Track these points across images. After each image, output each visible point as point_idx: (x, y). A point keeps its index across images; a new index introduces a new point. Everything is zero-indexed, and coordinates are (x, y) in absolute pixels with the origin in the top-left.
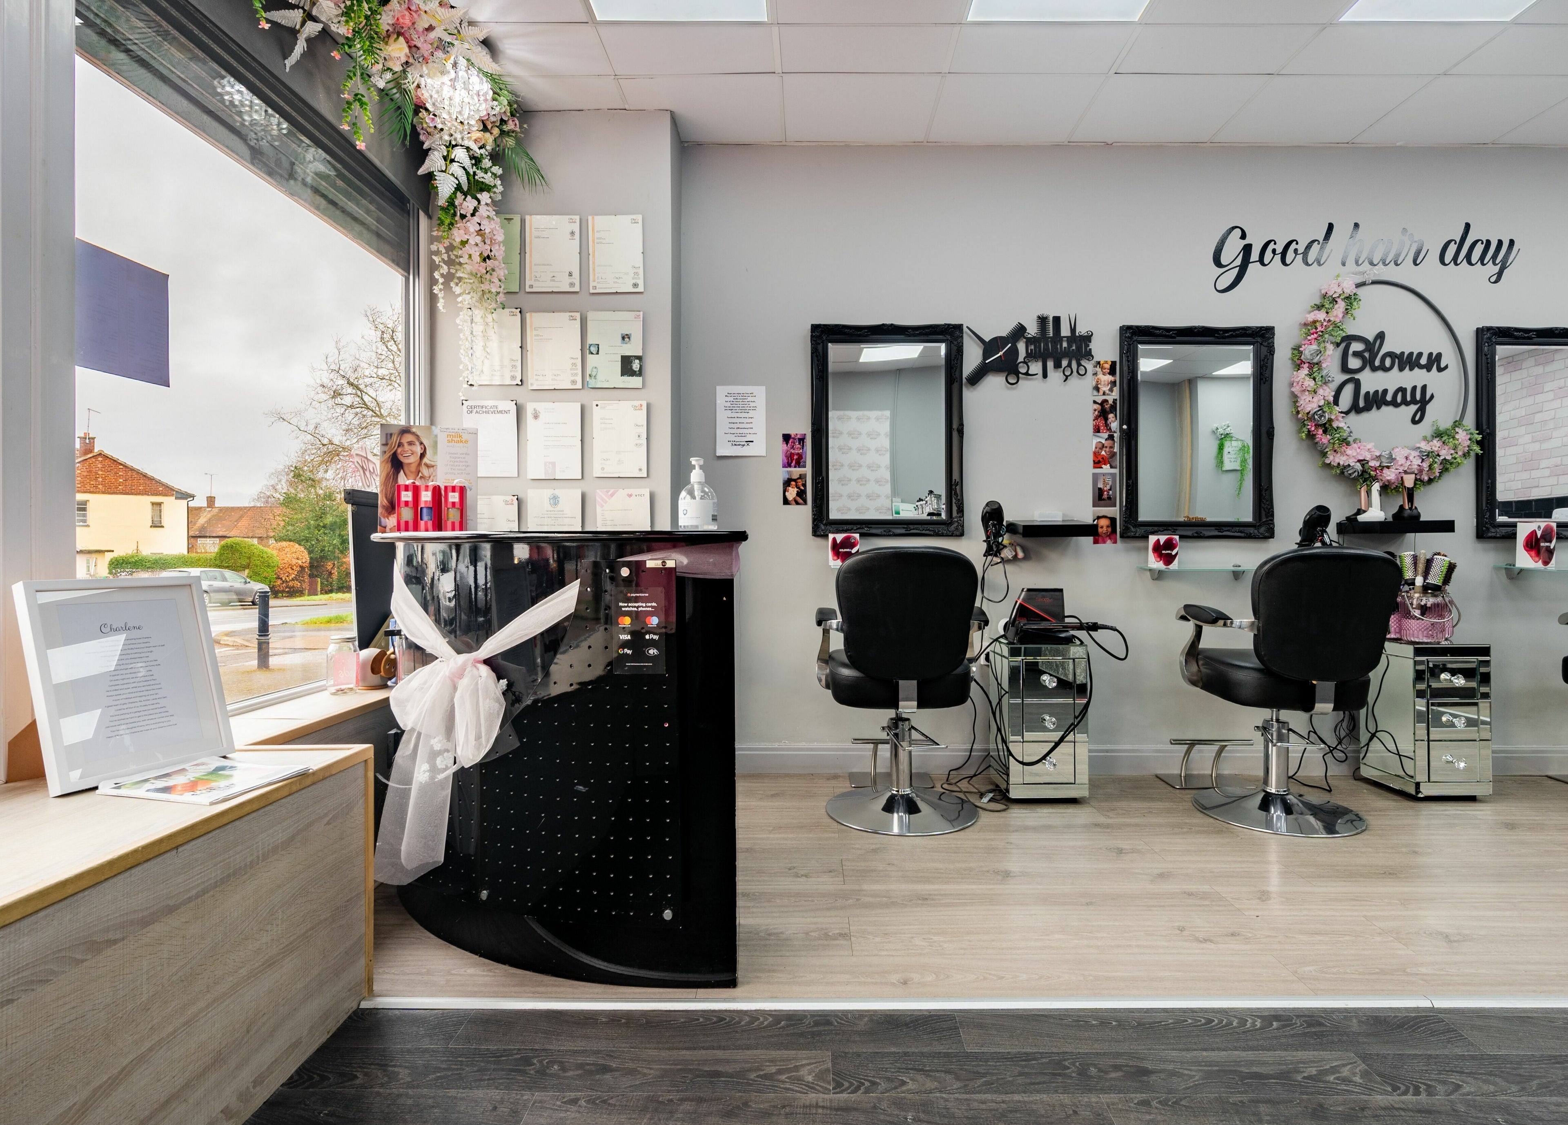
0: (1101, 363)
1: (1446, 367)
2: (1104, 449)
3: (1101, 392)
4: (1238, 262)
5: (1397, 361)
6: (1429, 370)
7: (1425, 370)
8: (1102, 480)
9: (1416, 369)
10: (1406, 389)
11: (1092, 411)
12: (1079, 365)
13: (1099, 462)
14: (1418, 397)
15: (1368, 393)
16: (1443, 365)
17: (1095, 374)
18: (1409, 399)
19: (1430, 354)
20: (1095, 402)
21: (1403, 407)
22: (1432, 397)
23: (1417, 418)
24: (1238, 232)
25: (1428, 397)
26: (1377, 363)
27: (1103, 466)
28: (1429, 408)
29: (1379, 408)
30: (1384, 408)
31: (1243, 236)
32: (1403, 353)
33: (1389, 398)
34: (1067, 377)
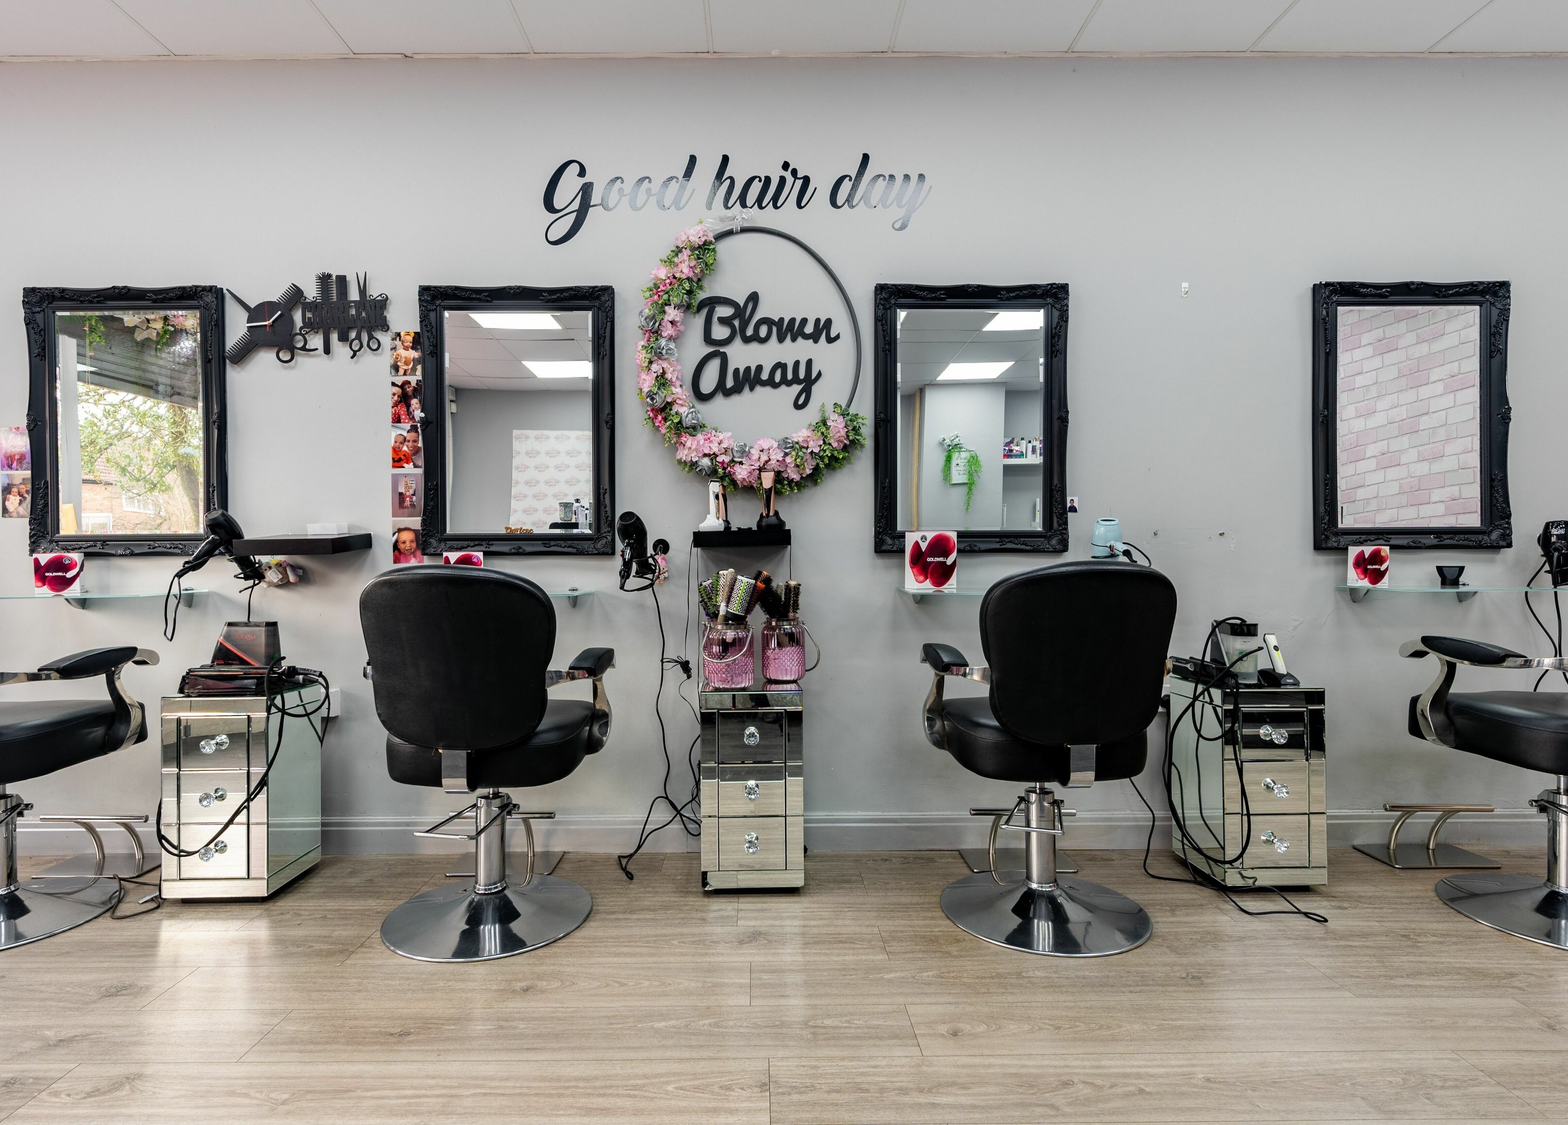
0: (402, 334)
1: (838, 337)
2: (407, 443)
3: (401, 372)
4: (576, 205)
5: (774, 329)
6: (816, 341)
7: (811, 341)
8: (404, 483)
9: (800, 339)
10: (786, 364)
11: (391, 396)
12: (371, 337)
13: (400, 460)
14: (802, 375)
15: (737, 371)
16: (833, 335)
17: (394, 349)
18: (790, 376)
19: (818, 321)
20: (393, 384)
21: (783, 387)
22: (819, 374)
23: (801, 402)
24: (574, 169)
25: (814, 376)
26: (750, 332)
27: (405, 465)
28: (815, 388)
29: (752, 389)
30: (759, 389)
31: (582, 173)
32: (782, 320)
33: (765, 376)
34: (355, 353)
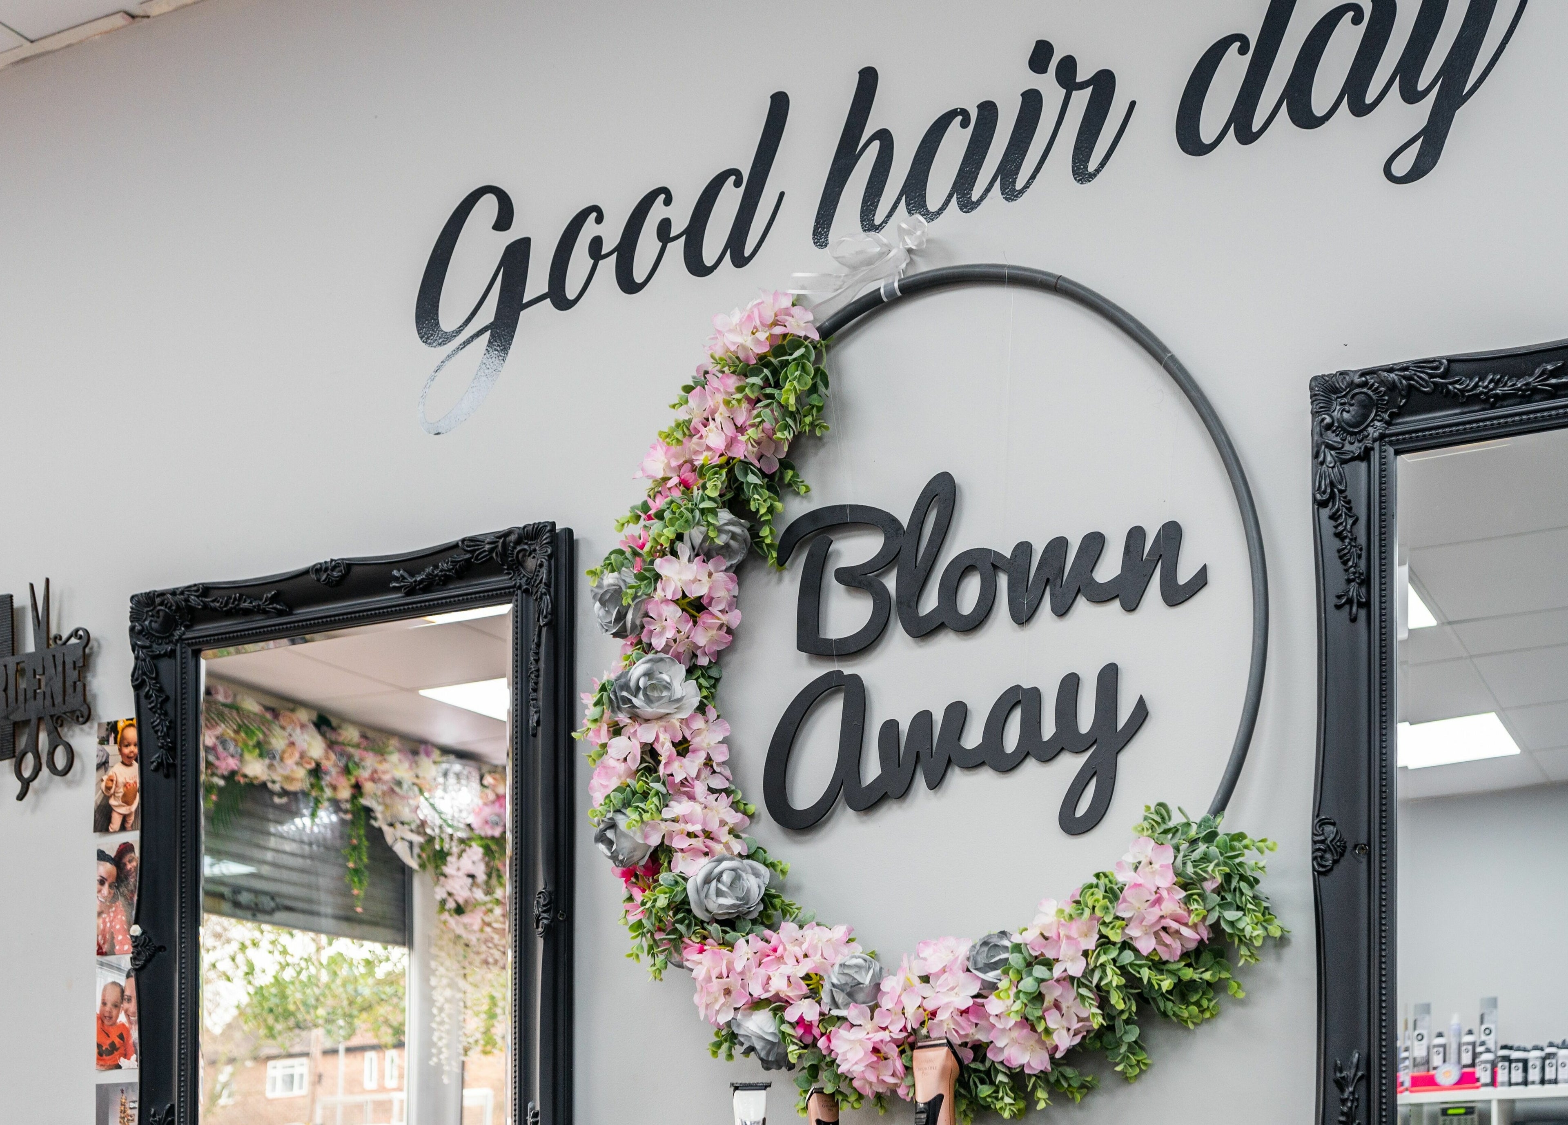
0: (121, 725)
1: (1201, 580)
2: (125, 1005)
3: (116, 821)
4: (488, 314)
5: (1003, 581)
6: (1131, 607)
7: (1116, 606)
8: (119, 1108)
9: (1082, 605)
10: (1035, 695)
11: (96, 885)
12: (56, 741)
13: (113, 1048)
14: (1086, 720)
15: (891, 727)
16: (1184, 575)
17: (103, 765)
18: (1048, 729)
19: (1136, 535)
20: (102, 856)
21: (1031, 766)
22: (1141, 713)
23: (1082, 809)
24: (485, 208)
25: (1124, 716)
26: (930, 602)
27: (123, 1061)
28: (1126, 760)
29: (936, 783)
30: (957, 779)
31: (504, 221)
32: (1024, 549)
33: (973, 738)
34: (26, 785)
